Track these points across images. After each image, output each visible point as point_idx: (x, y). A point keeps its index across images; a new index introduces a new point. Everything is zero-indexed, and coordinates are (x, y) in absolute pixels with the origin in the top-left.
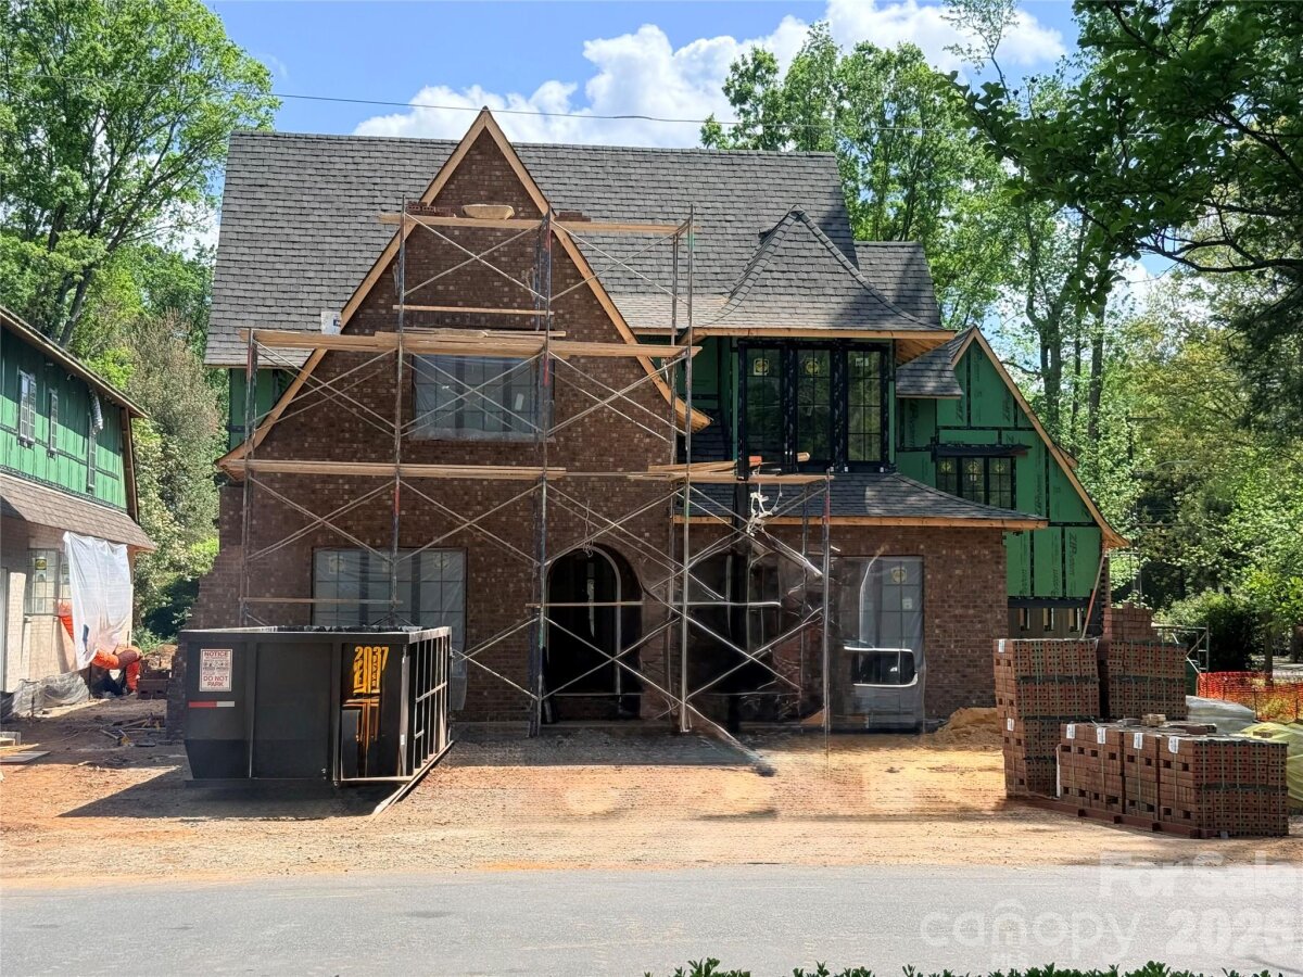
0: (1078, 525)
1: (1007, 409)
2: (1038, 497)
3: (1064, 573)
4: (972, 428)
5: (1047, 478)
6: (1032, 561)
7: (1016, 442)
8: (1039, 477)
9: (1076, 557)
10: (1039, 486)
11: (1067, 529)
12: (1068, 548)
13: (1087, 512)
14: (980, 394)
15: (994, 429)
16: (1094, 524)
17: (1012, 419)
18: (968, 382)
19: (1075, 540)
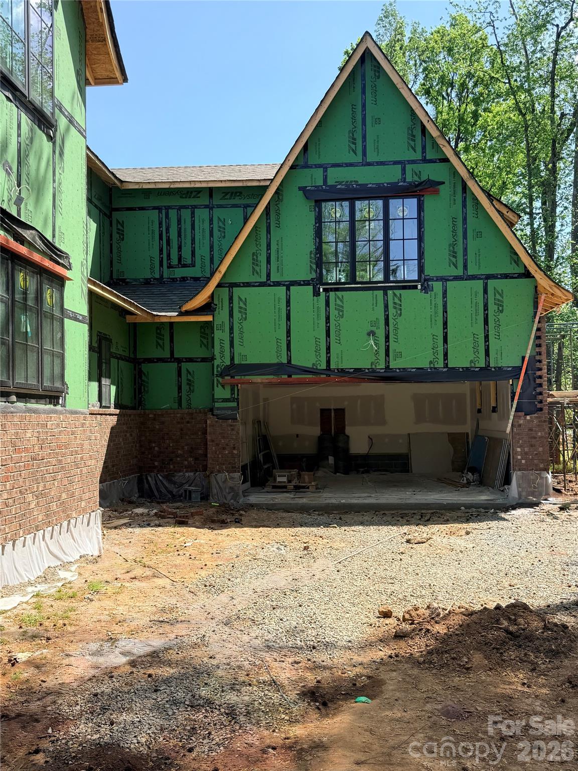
0: (506, 276)
1: (413, 137)
2: (453, 245)
3: (487, 338)
4: (369, 164)
5: (465, 220)
6: (445, 324)
7: (424, 178)
8: (454, 219)
9: (501, 316)
10: (454, 231)
11: (490, 282)
12: (492, 308)
13: (516, 259)
14: (377, 121)
15: (396, 163)
16: (527, 275)
17: (419, 149)
18: (364, 106)
19: (501, 295)
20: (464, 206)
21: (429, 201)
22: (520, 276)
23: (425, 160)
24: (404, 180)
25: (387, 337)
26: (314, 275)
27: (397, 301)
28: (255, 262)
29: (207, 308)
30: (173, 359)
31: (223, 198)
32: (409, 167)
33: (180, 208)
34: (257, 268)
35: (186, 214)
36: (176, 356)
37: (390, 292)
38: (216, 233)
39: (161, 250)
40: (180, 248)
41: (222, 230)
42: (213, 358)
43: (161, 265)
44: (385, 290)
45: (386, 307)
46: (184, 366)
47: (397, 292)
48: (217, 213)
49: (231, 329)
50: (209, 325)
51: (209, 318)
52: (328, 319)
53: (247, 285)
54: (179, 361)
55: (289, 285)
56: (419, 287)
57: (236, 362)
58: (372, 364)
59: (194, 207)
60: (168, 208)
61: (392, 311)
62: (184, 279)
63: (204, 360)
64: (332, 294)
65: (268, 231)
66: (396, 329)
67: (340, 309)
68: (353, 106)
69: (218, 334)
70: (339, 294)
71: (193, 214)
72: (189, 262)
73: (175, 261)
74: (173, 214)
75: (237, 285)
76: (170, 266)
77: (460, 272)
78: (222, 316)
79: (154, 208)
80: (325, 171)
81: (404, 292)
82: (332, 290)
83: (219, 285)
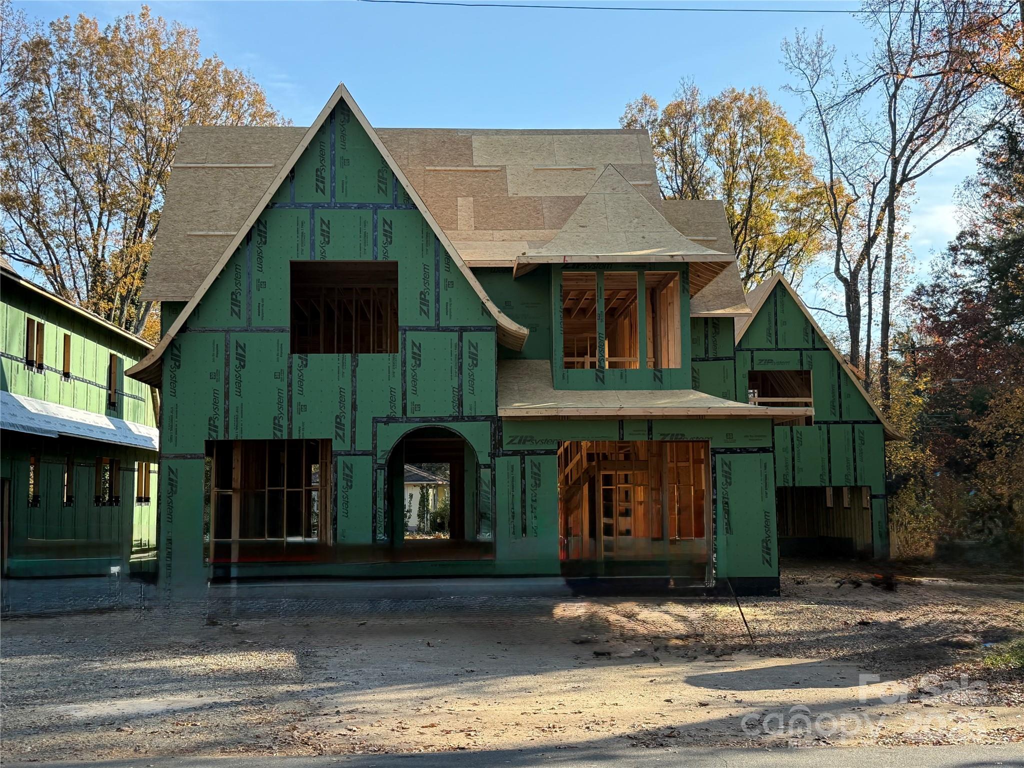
0: (865, 422)
1: (806, 334)
2: (833, 402)
4: (779, 350)
5: (840, 386)
6: (829, 451)
8: (833, 386)
9: (863, 447)
10: (833, 393)
11: (856, 425)
12: (858, 441)
13: (872, 412)
14: (784, 323)
15: (796, 349)
16: (878, 422)
17: (811, 342)
18: (776, 314)
19: (863, 434)
20: (839, 378)
22: (874, 422)
23: (814, 349)
61: (796, 442)
68: (769, 314)
77: (838, 419)
80: (752, 353)
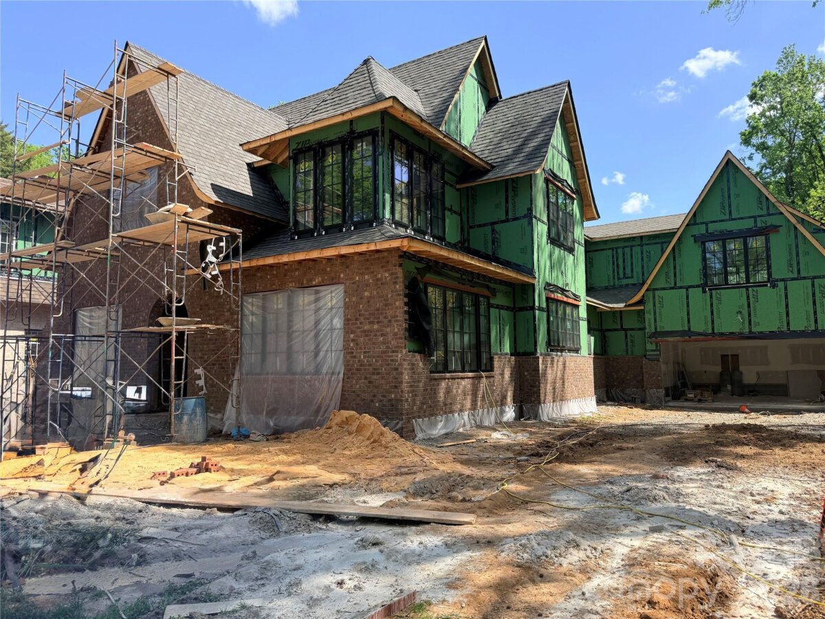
1: (761, 203)
2: (790, 260)
3: (815, 312)
4: (734, 219)
5: (797, 246)
6: (787, 306)
7: (769, 224)
8: (790, 246)
10: (790, 252)
11: (816, 280)
12: (818, 295)
15: (750, 217)
17: (765, 208)
18: (729, 189)
20: (796, 240)
21: (773, 237)
23: (769, 215)
24: (756, 226)
25: (749, 314)
26: (702, 282)
27: (754, 293)
28: (667, 276)
29: (641, 302)
30: (622, 329)
31: (649, 240)
32: (758, 219)
33: (624, 248)
34: (668, 280)
35: (627, 250)
36: (624, 327)
37: (750, 289)
38: (645, 259)
39: (614, 271)
40: (624, 269)
41: (649, 257)
42: (644, 329)
43: (614, 278)
44: (747, 288)
45: (748, 297)
46: (629, 332)
47: (755, 289)
48: (646, 248)
49: (655, 313)
50: (643, 311)
51: (642, 308)
52: (712, 305)
53: (663, 289)
54: (626, 330)
55: (687, 288)
56: (769, 285)
57: (658, 330)
58: (740, 329)
59: (632, 246)
60: (617, 248)
61: (752, 300)
62: (627, 285)
63: (640, 329)
64: (714, 292)
65: (674, 260)
66: (755, 310)
67: (719, 300)
68: (722, 189)
69: (647, 316)
70: (718, 291)
71: (631, 250)
72: (630, 275)
73: (621, 275)
74: (620, 251)
75: (657, 289)
76: (619, 279)
77: (795, 275)
78: (649, 306)
79: (609, 249)
80: (707, 225)
81: (759, 289)
82: (713, 289)
83: (647, 290)
